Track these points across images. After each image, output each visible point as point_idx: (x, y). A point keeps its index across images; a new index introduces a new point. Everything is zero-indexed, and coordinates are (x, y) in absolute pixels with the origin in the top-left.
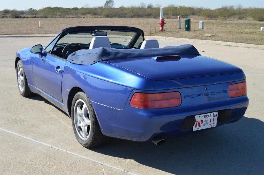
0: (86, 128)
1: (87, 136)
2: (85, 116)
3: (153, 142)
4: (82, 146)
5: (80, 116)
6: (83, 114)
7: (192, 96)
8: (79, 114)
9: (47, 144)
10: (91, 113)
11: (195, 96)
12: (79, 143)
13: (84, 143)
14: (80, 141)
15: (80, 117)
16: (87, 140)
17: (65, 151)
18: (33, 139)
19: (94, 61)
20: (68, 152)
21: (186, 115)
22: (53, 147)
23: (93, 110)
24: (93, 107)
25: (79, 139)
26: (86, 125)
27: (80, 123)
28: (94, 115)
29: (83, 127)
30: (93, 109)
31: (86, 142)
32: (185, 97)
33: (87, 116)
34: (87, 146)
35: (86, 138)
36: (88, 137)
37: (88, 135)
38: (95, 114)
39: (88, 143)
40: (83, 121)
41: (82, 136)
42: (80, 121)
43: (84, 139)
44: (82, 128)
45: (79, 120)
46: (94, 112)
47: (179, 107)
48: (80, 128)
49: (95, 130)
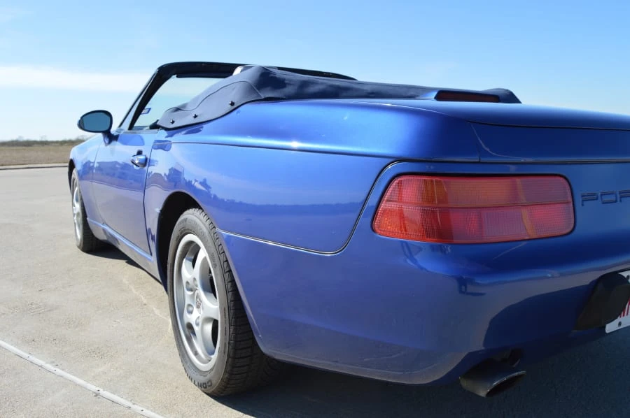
0: (209, 327)
1: (212, 356)
2: (205, 290)
3: (465, 384)
4: (197, 388)
5: (191, 290)
6: (198, 282)
7: (606, 198)
8: (187, 283)
9: (87, 381)
10: (220, 277)
11: (612, 198)
12: (188, 379)
13: (203, 379)
14: (191, 371)
15: (190, 293)
16: (212, 370)
17: (137, 408)
18: (52, 362)
19: (232, 104)
20: (145, 411)
21: (600, 269)
22: (102, 392)
23: (228, 265)
24: (227, 253)
25: (189, 363)
26: (207, 320)
27: (190, 312)
28: (230, 284)
29: (197, 324)
30: (227, 261)
31: (208, 377)
32: (588, 197)
33: (210, 288)
34: (210, 390)
35: (210, 361)
36: (214, 357)
37: (213, 353)
38: (233, 281)
39: (214, 382)
40: (198, 307)
41: (196, 354)
42: (189, 305)
43: (202, 364)
44: (196, 329)
45: (188, 301)
46: (230, 271)
47: (566, 238)
48: (190, 327)
49: (235, 337)
